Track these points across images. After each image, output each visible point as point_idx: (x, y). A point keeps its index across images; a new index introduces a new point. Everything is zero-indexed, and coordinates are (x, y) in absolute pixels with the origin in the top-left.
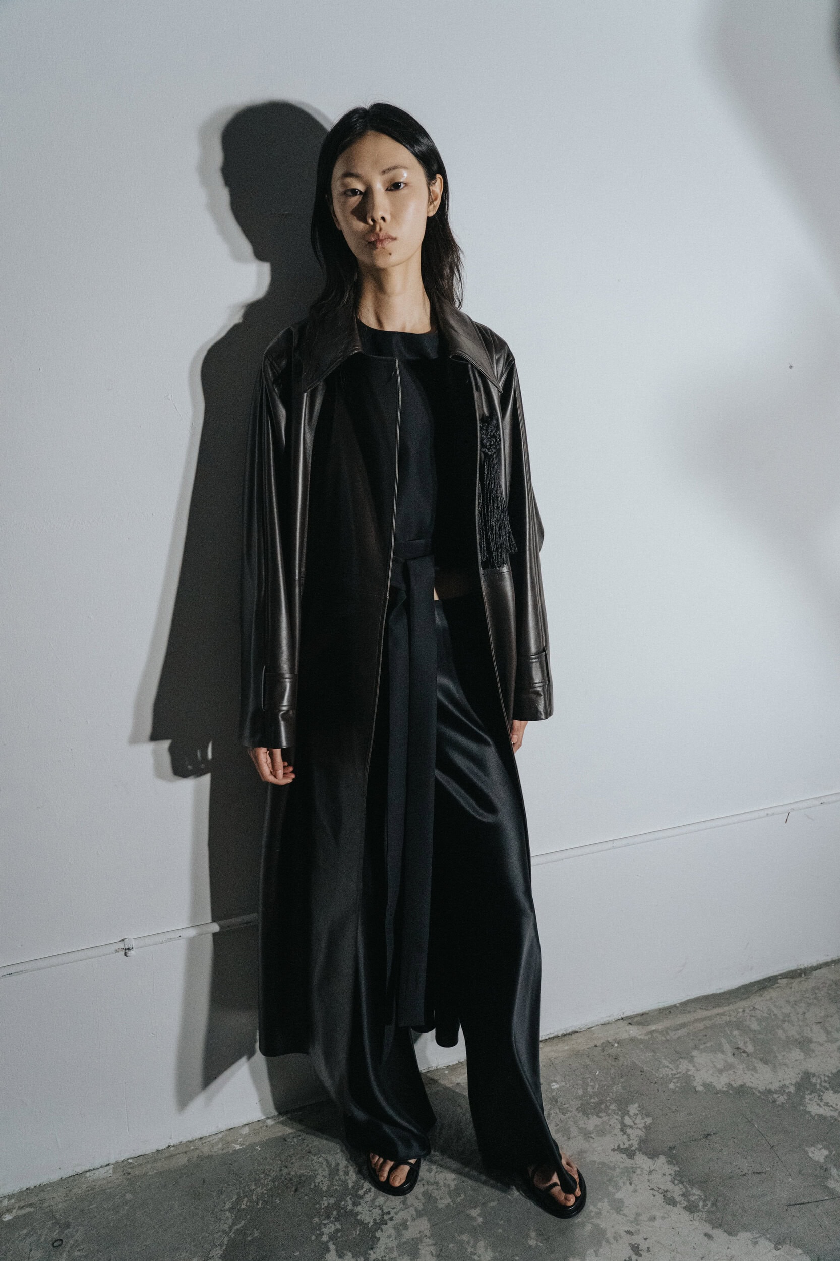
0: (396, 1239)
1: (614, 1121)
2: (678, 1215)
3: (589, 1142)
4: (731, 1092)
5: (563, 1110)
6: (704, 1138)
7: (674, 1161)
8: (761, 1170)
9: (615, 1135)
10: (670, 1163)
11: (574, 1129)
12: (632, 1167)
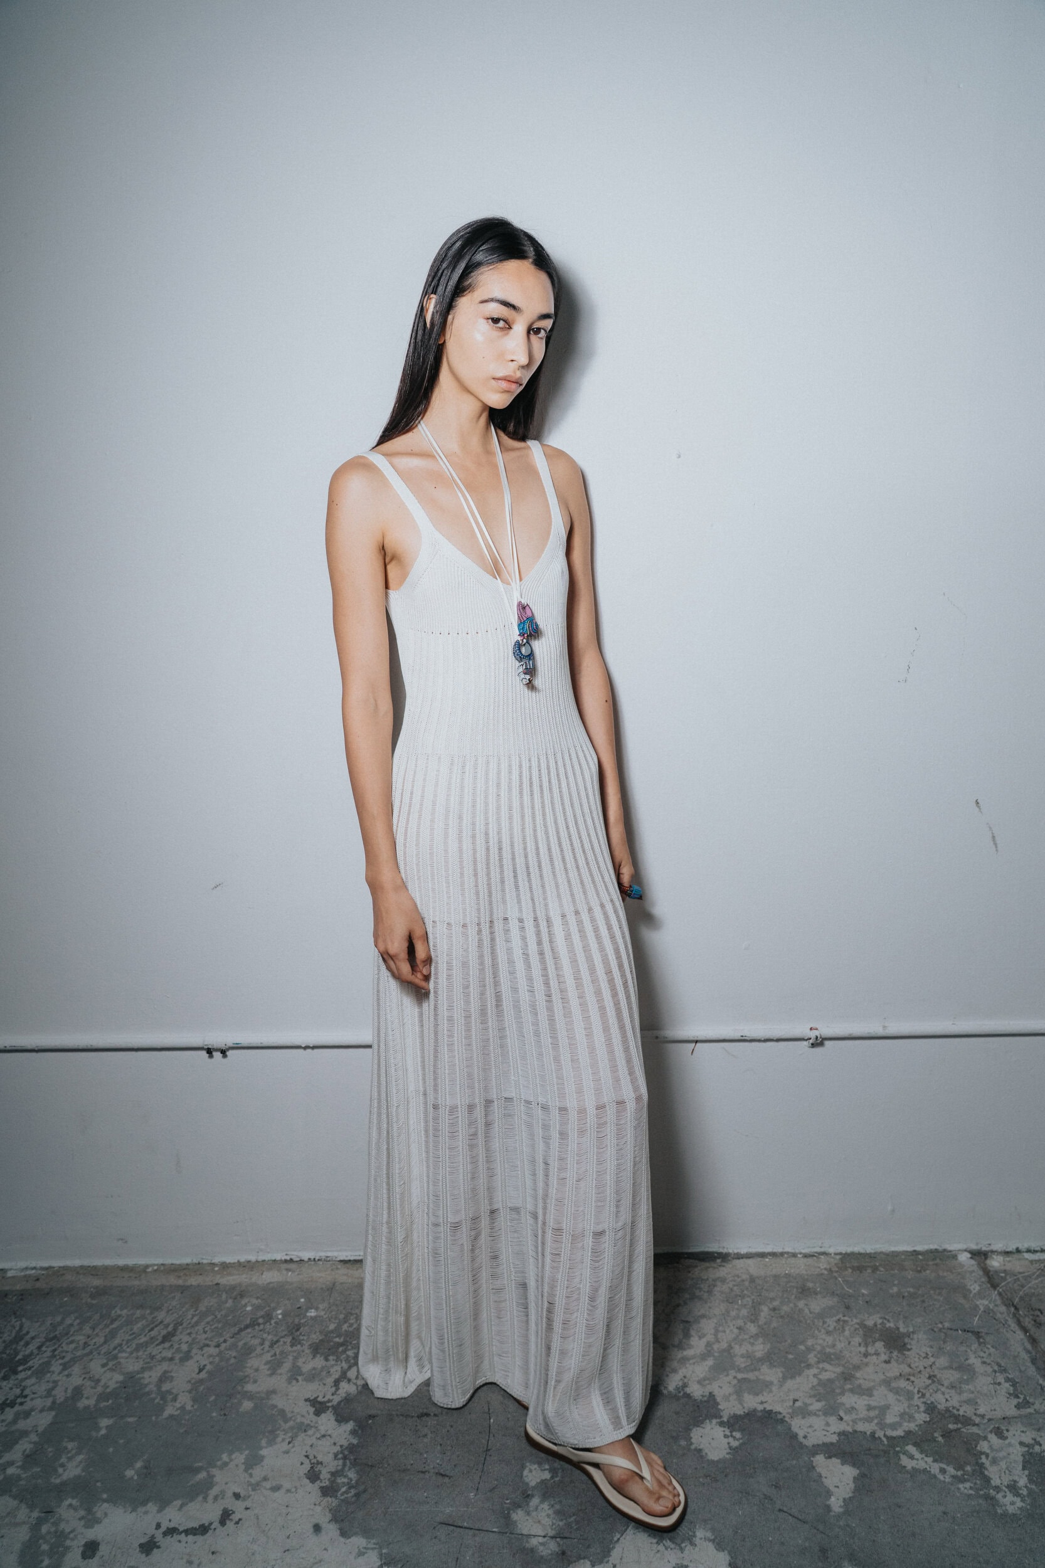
0: (6, 1426)
2: (307, 1494)
5: (295, 1342)
6: (418, 1417)
7: (360, 1432)
8: (448, 1473)
9: (325, 1384)
10: (353, 1432)
11: (287, 1365)
12: (308, 1425)
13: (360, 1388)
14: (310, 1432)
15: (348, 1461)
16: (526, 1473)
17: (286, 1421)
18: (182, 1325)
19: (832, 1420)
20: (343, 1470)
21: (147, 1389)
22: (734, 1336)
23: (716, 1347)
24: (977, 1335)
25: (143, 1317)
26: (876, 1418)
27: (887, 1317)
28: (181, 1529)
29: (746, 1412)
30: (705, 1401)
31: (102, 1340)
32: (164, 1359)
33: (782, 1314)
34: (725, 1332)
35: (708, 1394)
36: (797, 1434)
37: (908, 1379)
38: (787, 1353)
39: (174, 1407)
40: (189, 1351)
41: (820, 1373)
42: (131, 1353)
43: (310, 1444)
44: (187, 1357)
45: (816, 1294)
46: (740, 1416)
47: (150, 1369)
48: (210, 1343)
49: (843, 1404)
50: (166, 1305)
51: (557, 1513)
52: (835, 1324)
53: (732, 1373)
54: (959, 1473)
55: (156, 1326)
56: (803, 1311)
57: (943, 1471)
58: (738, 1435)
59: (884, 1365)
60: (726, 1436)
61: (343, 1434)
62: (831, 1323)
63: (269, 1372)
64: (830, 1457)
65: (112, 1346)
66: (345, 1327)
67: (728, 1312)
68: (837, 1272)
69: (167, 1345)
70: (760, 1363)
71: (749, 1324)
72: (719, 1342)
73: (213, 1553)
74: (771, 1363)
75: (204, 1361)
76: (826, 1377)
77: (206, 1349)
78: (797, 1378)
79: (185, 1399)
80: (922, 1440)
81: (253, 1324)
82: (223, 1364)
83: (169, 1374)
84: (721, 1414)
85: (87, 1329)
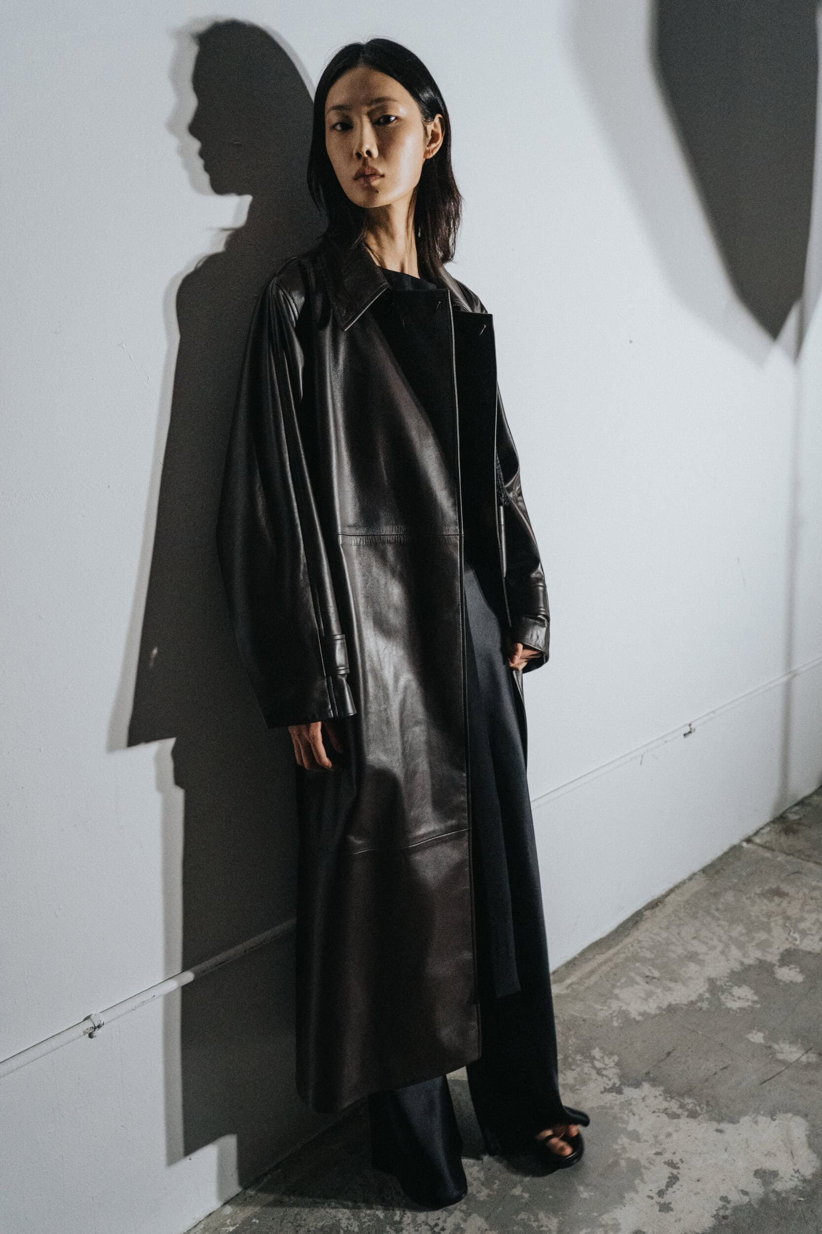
1: (587, 1068)
2: (686, 1124)
3: (577, 1094)
4: (664, 1013)
8: (725, 1066)
10: (653, 1086)
12: (626, 1101)
14: (634, 1103)
16: (752, 1040)
17: (611, 1108)
20: (681, 1103)
24: (797, 872)
28: (663, 1187)
29: (779, 956)
33: (723, 909)
43: (644, 1107)
51: (790, 1043)
53: (748, 945)
56: (727, 903)
58: (792, 966)
59: (790, 904)
60: (790, 969)
61: (650, 1090)
62: (746, 901)
70: (750, 934)
71: (718, 922)
73: (698, 1181)
74: (754, 931)
76: (781, 923)
78: (772, 930)
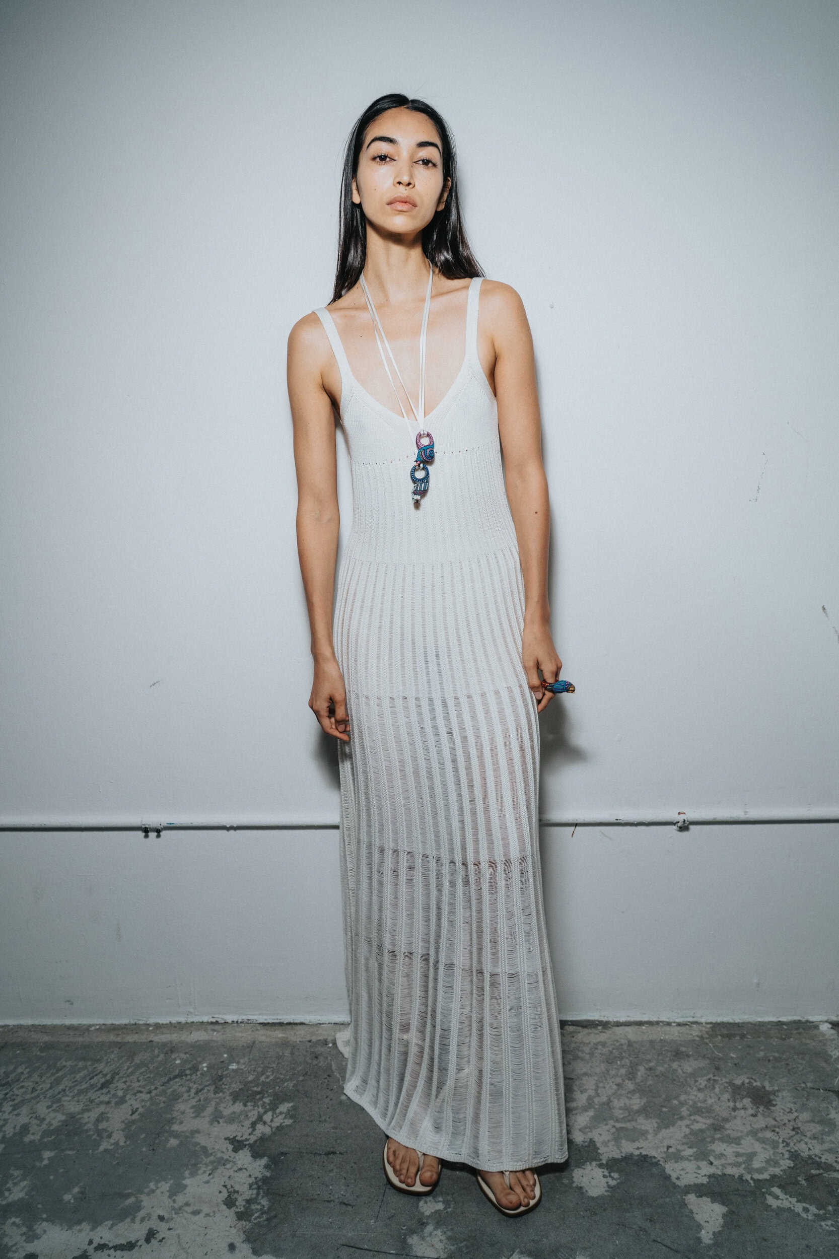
1: (255, 1113)
2: (224, 1218)
3: (212, 1125)
5: (218, 1090)
6: (325, 1154)
7: (273, 1166)
8: (350, 1202)
9: (243, 1126)
10: (267, 1167)
11: (210, 1110)
12: (227, 1160)
13: (274, 1130)
15: (261, 1191)
16: (421, 1204)
18: (118, 1074)
19: (703, 1164)
20: (256, 1199)
21: (86, 1128)
22: (613, 1091)
23: (596, 1100)
25: (85, 1068)
26: (744, 1163)
27: (754, 1077)
29: (624, 1155)
30: (586, 1146)
31: (48, 1086)
32: (102, 1103)
33: (658, 1073)
34: (604, 1087)
35: (589, 1140)
36: (670, 1176)
37: (773, 1131)
38: (662, 1106)
39: (109, 1142)
40: (125, 1096)
41: (692, 1124)
42: (74, 1097)
43: (228, 1176)
44: (122, 1101)
45: (688, 1056)
46: (618, 1159)
47: (89, 1110)
48: (143, 1090)
49: (714, 1151)
50: (105, 1058)
51: (449, 1238)
52: (706, 1082)
53: (611, 1122)
54: (821, 1212)
55: (96, 1075)
56: (677, 1070)
57: (806, 1210)
59: (751, 1118)
61: (257, 1168)
62: (702, 1082)
63: (193, 1115)
64: (701, 1196)
65: (57, 1091)
66: (263, 1078)
67: (608, 1071)
68: (707, 1038)
69: (105, 1091)
70: (637, 1115)
71: (627, 1081)
72: (599, 1096)
74: (646, 1115)
75: (136, 1105)
76: (697, 1128)
77: (139, 1095)
78: (671, 1128)
79: (119, 1137)
80: (787, 1183)
81: (181, 1075)
82: (153, 1107)
83: (105, 1115)
84: (601, 1157)
85: (35, 1077)
